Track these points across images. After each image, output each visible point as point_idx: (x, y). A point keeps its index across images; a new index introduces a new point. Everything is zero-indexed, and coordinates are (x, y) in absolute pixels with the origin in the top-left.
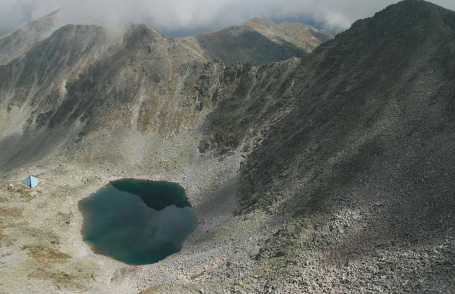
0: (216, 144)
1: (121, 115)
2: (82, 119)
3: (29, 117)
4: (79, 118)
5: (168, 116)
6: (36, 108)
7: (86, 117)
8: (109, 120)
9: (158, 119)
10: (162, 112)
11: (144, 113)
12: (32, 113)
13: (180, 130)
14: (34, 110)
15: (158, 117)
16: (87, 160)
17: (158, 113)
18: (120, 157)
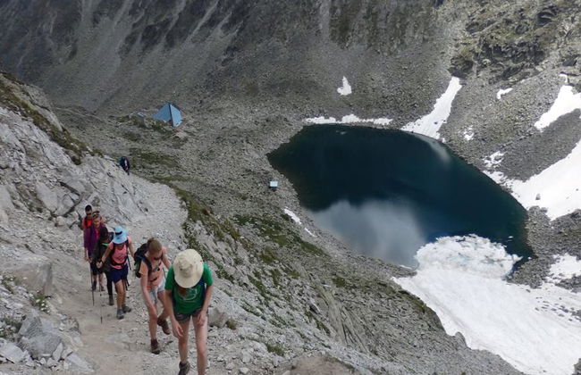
0: (488, 61)
1: (298, 14)
2: (227, 27)
3: (128, 32)
4: (220, 25)
5: (382, 16)
6: (139, 19)
7: (233, 21)
8: (279, 23)
9: (364, 22)
10: (369, 10)
11: (339, 11)
12: (134, 25)
13: (407, 41)
14: (136, 22)
15: (364, 17)
16: (252, 90)
17: (364, 11)
18: (312, 84)
